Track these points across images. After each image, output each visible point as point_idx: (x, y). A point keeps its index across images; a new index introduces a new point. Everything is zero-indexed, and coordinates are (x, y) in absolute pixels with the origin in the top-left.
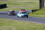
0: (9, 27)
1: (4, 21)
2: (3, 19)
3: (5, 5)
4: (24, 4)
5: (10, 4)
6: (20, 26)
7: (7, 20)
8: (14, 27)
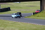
0: (13, 28)
1: (8, 23)
2: (8, 21)
3: (9, 8)
4: (26, 7)
5: (13, 8)
6: (22, 27)
7: (10, 22)
8: (17, 28)
